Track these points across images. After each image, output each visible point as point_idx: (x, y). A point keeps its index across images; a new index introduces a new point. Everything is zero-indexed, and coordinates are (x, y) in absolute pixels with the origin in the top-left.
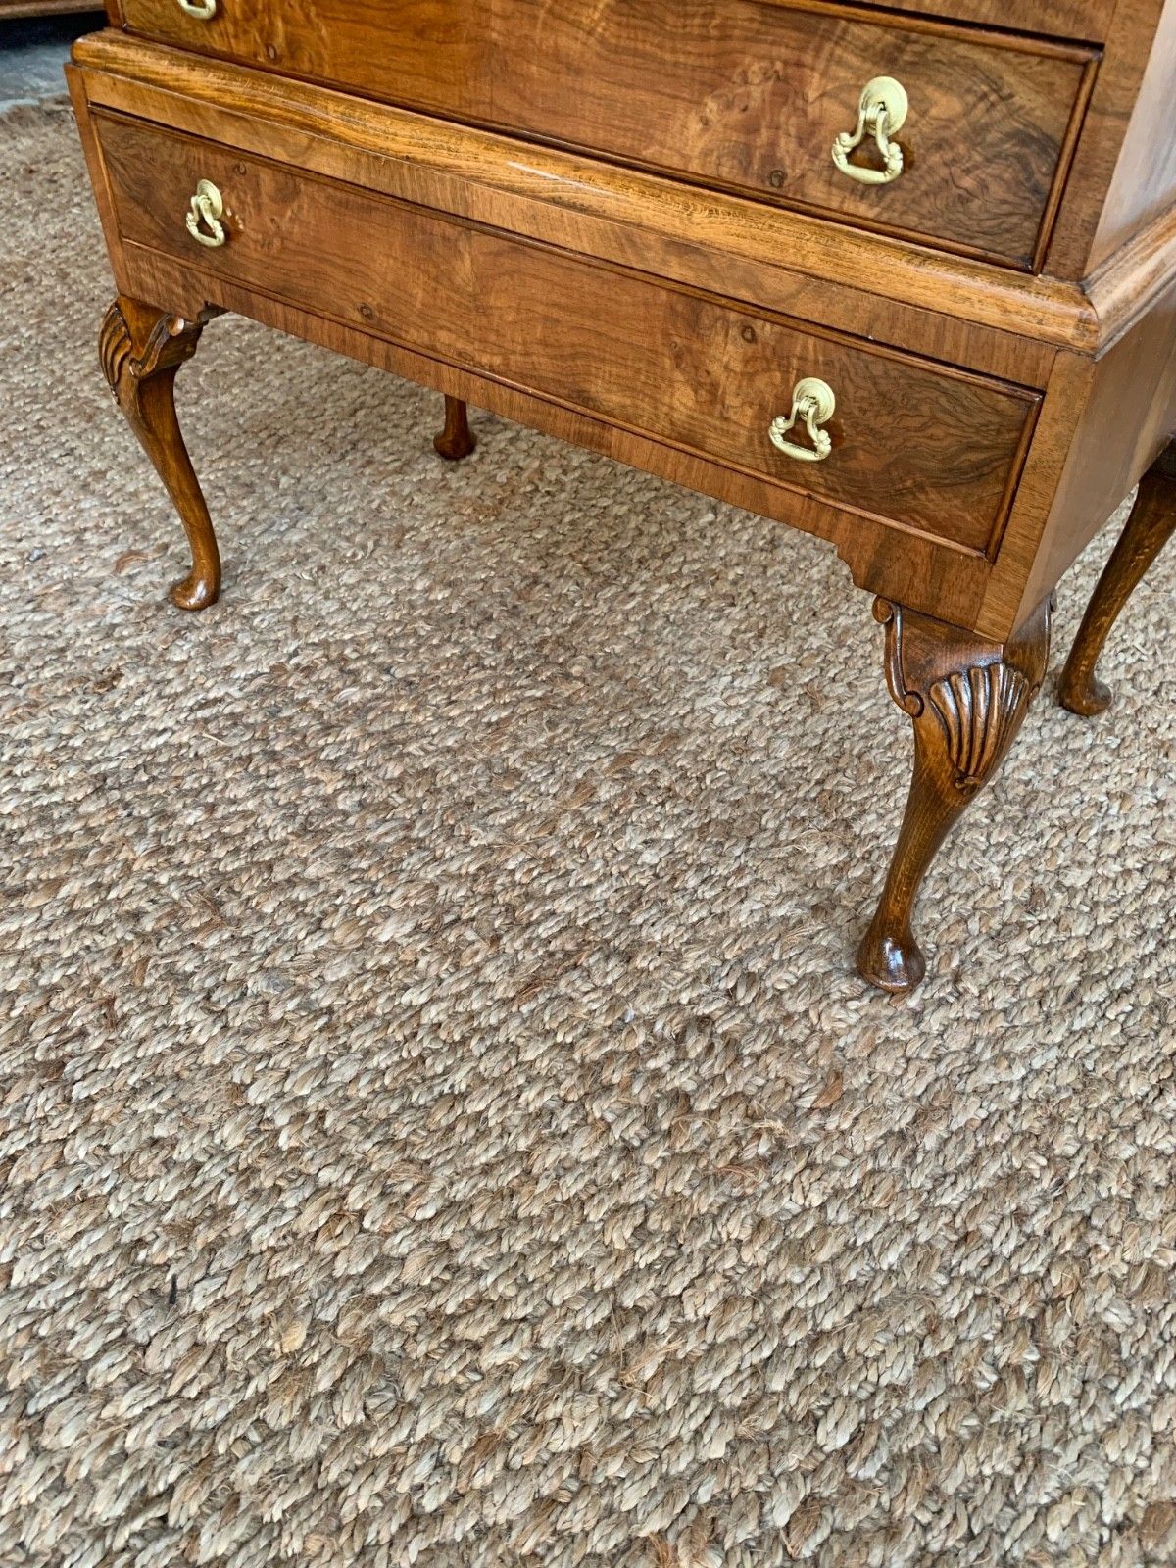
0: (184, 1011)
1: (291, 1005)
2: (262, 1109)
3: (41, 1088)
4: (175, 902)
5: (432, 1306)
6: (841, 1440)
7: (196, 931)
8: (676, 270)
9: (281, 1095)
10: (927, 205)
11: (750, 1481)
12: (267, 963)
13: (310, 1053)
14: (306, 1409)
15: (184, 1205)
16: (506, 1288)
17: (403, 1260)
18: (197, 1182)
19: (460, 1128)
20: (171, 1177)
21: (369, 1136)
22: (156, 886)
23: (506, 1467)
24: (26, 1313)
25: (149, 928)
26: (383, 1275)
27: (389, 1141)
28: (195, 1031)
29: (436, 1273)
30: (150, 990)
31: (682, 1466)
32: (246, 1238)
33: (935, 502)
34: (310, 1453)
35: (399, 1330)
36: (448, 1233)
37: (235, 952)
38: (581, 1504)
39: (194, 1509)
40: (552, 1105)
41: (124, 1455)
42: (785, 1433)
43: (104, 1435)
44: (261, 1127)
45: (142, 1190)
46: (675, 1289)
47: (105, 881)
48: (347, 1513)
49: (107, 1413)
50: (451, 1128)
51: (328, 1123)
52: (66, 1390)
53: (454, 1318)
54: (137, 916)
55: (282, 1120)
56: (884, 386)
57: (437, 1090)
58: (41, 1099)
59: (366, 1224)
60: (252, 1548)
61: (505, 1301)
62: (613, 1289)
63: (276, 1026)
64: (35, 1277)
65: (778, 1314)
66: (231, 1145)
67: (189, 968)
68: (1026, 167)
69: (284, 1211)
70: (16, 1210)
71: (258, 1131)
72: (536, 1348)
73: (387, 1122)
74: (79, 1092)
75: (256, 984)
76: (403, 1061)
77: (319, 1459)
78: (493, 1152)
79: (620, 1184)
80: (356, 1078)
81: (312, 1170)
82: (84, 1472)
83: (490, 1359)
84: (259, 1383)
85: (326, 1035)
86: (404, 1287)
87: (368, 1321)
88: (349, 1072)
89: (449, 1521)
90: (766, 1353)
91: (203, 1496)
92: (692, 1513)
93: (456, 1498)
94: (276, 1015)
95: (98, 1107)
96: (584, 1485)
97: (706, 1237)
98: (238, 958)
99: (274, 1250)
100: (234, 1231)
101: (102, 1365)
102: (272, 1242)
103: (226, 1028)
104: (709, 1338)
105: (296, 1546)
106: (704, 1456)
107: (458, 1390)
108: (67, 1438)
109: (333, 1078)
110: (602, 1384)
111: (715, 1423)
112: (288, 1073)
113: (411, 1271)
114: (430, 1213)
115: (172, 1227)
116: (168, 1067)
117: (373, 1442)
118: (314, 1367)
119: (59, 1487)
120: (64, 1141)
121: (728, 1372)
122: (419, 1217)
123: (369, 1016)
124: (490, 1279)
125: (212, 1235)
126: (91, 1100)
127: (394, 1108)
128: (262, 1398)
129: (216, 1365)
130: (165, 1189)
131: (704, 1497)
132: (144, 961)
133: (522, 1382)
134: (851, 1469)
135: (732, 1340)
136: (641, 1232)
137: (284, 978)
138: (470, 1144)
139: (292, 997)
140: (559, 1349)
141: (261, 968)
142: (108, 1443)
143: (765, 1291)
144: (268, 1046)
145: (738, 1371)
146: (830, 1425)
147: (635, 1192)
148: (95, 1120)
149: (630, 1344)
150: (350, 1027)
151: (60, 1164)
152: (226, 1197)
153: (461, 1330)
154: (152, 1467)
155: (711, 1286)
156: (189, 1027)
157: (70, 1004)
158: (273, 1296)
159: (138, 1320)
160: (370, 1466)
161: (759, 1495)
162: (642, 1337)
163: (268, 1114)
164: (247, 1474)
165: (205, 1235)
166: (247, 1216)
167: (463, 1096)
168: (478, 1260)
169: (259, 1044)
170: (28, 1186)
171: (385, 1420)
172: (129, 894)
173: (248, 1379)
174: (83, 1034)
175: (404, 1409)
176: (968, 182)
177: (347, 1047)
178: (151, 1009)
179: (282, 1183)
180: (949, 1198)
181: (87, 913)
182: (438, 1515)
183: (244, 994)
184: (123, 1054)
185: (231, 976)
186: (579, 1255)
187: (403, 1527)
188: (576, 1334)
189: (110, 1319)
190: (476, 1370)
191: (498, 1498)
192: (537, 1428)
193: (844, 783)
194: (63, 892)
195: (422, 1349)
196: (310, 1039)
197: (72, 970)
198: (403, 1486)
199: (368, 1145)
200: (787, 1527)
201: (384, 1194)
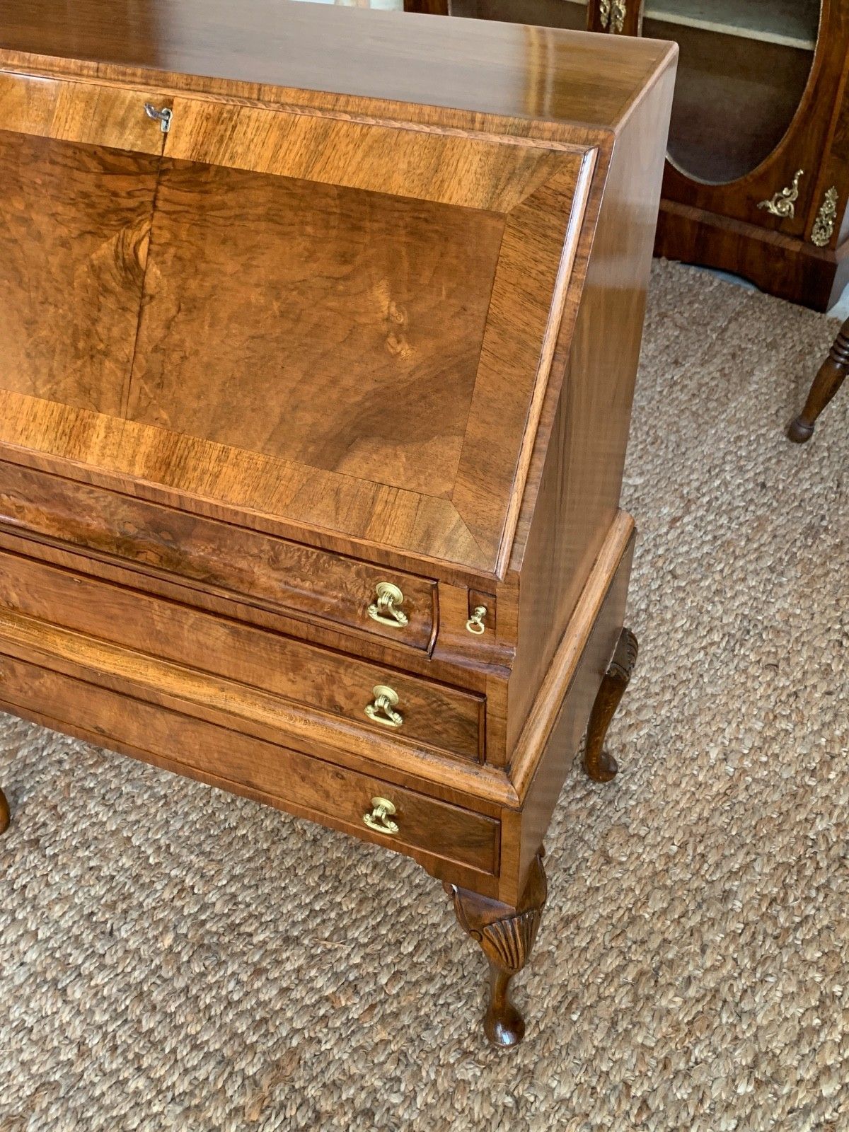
0: (92, 807)
1: (146, 796)
2: (139, 847)
3: (30, 852)
4: (78, 753)
5: (229, 921)
6: (411, 949)
7: (91, 766)
9: (147, 840)
11: (371, 970)
12: (130, 777)
13: (158, 818)
14: (179, 969)
15: (109, 895)
16: (261, 909)
17: (214, 904)
18: (114, 884)
19: (234, 843)
20: (101, 884)
21: (192, 853)
22: (68, 745)
23: (267, 979)
24: (47, 949)
25: (67, 768)
26: (205, 911)
27: (203, 853)
28: (100, 816)
29: (230, 907)
30: (74, 798)
31: (342, 968)
32: (141, 905)
34: (183, 985)
35: (216, 933)
36: (233, 889)
37: (113, 774)
38: (300, 988)
39: (138, 1013)
41: (104, 998)
42: (386, 949)
43: (93, 991)
44: (141, 857)
45: (89, 891)
46: (338, 899)
47: (40, 746)
48: (202, 1005)
49: (93, 983)
50: (231, 843)
51: (172, 849)
52: (73, 977)
53: (240, 925)
54: (60, 762)
55: (149, 851)
57: (222, 827)
58: (32, 858)
59: (196, 891)
60: (164, 1023)
61: (262, 915)
62: (310, 903)
63: (140, 807)
64: (48, 934)
65: (384, 902)
66: (126, 866)
67: (92, 785)
69: (157, 891)
70: (33, 907)
71: (139, 858)
72: (276, 932)
73: (200, 845)
74: (49, 852)
75: (126, 789)
76: (204, 816)
77: (187, 987)
78: (252, 852)
79: (312, 857)
80: (182, 827)
81: (167, 871)
82: (88, 1006)
83: (257, 939)
84: (157, 962)
85: (165, 808)
86: (216, 915)
87: (201, 931)
88: (178, 825)
89: (244, 1002)
90: (379, 920)
91: (141, 1007)
92: (346, 984)
93: (247, 994)
94: (139, 802)
95: (60, 857)
96: (301, 980)
97: (352, 875)
98: (115, 776)
99: (155, 908)
100: (135, 903)
101: (87, 964)
102: (154, 904)
103: (115, 812)
104: (354, 917)
105: (182, 1020)
106: (351, 962)
107: (244, 953)
108: (78, 995)
109: (171, 828)
110: (306, 942)
111: (356, 950)
112: (149, 829)
113: (218, 909)
114: (224, 882)
115: (106, 905)
116: (90, 835)
117: (209, 977)
118: (179, 953)
119: (79, 1013)
120: (47, 875)
121: (362, 929)
122: (220, 884)
123: (185, 796)
124: (254, 906)
125: (125, 906)
126: (56, 855)
127: (202, 838)
128: (159, 967)
129: (137, 958)
130: (99, 890)
131: (351, 978)
132: (68, 785)
133: (272, 946)
134: (415, 959)
135: (364, 917)
136: (323, 877)
137: (140, 783)
138: (240, 849)
139: (146, 792)
140: (287, 931)
141: (127, 780)
142: (96, 994)
143: (379, 893)
144: (138, 817)
145: (367, 928)
146: (406, 944)
147: (319, 860)
148: (60, 863)
149: (318, 925)
150: (176, 803)
151: (48, 885)
152: (129, 889)
153: (242, 929)
154: (116, 1000)
155: (354, 895)
156: (97, 814)
157: (35, 811)
158: (157, 928)
159: (98, 945)
160: (210, 988)
161: (375, 974)
162: (324, 921)
163: (143, 849)
164: (157, 996)
165: (122, 906)
166: (139, 896)
167: (236, 828)
168: (248, 899)
169: (132, 818)
170: (35, 897)
171: (213, 969)
172: (54, 752)
173: (152, 961)
174: (44, 824)
175: (221, 964)
177: (176, 813)
178: (76, 808)
179: (154, 879)
181: (34, 764)
182: (240, 1001)
183: (121, 794)
184: (67, 832)
185: (113, 787)
186: (295, 890)
187: (225, 1008)
188: (294, 924)
189: (86, 946)
190: (251, 944)
191: (264, 991)
192: (278, 963)
194: (19, 755)
195: (227, 939)
196: (157, 811)
197: (32, 794)
198: (224, 993)
199: (192, 857)
200: (386, 984)
201: (202, 877)
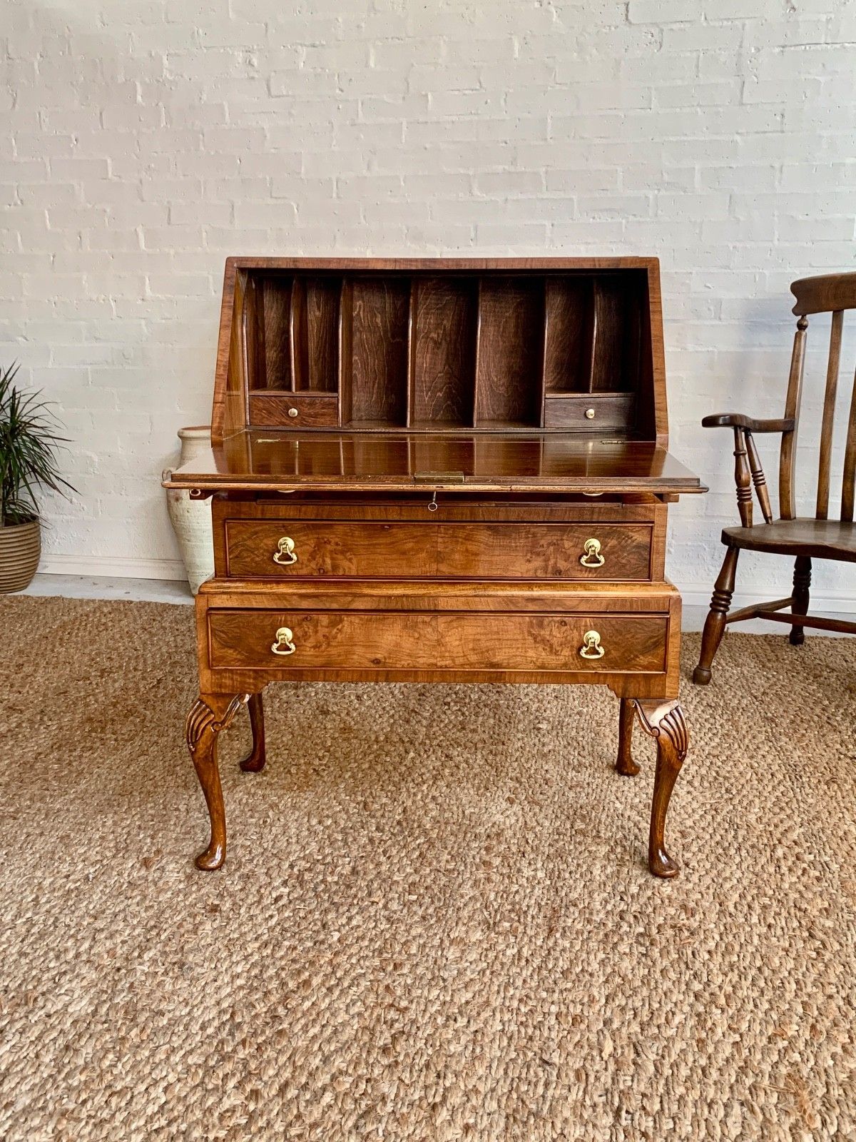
8: (531, 607)
10: (612, 570)
14: (635, 1063)
19: (581, 977)
23: (713, 1043)
24: (500, 1096)
26: (612, 1023)
31: (761, 1014)
33: (643, 660)
38: (745, 1038)
40: (604, 956)
55: (515, 1004)
56: (617, 627)
62: (687, 989)
64: (489, 1086)
65: (742, 970)
68: (640, 554)
76: (534, 971)
78: (602, 977)
79: (654, 965)
80: (525, 982)
81: (547, 1011)
101: (551, 1091)
102: (561, 1035)
106: (764, 1009)
109: (516, 985)
111: (758, 1001)
114: (604, 1001)
115: (518, 1049)
117: (667, 1059)
118: (623, 1054)
121: (745, 989)
122: (602, 1004)
125: (537, 1044)
129: (590, 1071)
131: (775, 1017)
132: (386, 988)
133: (691, 1023)
134: (804, 991)
135: (737, 982)
137: (453, 967)
143: (731, 966)
149: (710, 998)
152: (526, 1033)
153: (656, 1022)
154: (606, 1104)
161: (789, 1009)
162: (711, 995)
176: (624, 561)
180: (755, 919)
193: (580, 825)
201: (583, 1004)
